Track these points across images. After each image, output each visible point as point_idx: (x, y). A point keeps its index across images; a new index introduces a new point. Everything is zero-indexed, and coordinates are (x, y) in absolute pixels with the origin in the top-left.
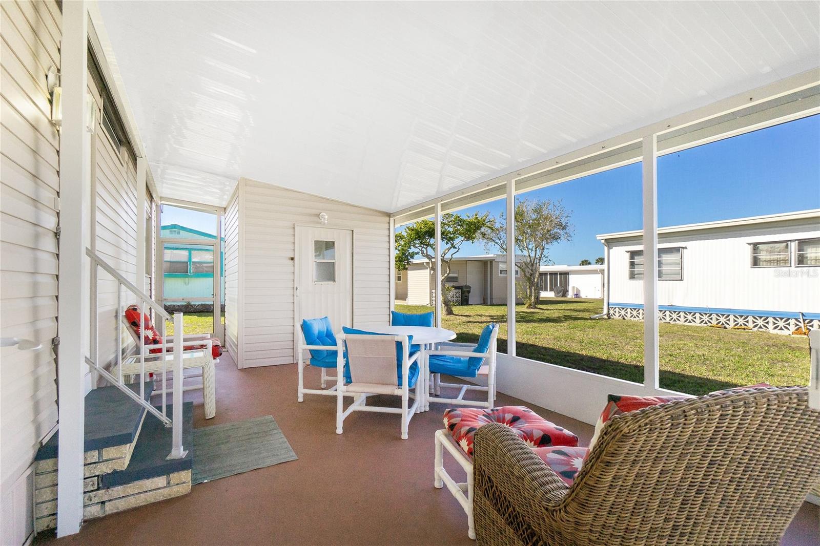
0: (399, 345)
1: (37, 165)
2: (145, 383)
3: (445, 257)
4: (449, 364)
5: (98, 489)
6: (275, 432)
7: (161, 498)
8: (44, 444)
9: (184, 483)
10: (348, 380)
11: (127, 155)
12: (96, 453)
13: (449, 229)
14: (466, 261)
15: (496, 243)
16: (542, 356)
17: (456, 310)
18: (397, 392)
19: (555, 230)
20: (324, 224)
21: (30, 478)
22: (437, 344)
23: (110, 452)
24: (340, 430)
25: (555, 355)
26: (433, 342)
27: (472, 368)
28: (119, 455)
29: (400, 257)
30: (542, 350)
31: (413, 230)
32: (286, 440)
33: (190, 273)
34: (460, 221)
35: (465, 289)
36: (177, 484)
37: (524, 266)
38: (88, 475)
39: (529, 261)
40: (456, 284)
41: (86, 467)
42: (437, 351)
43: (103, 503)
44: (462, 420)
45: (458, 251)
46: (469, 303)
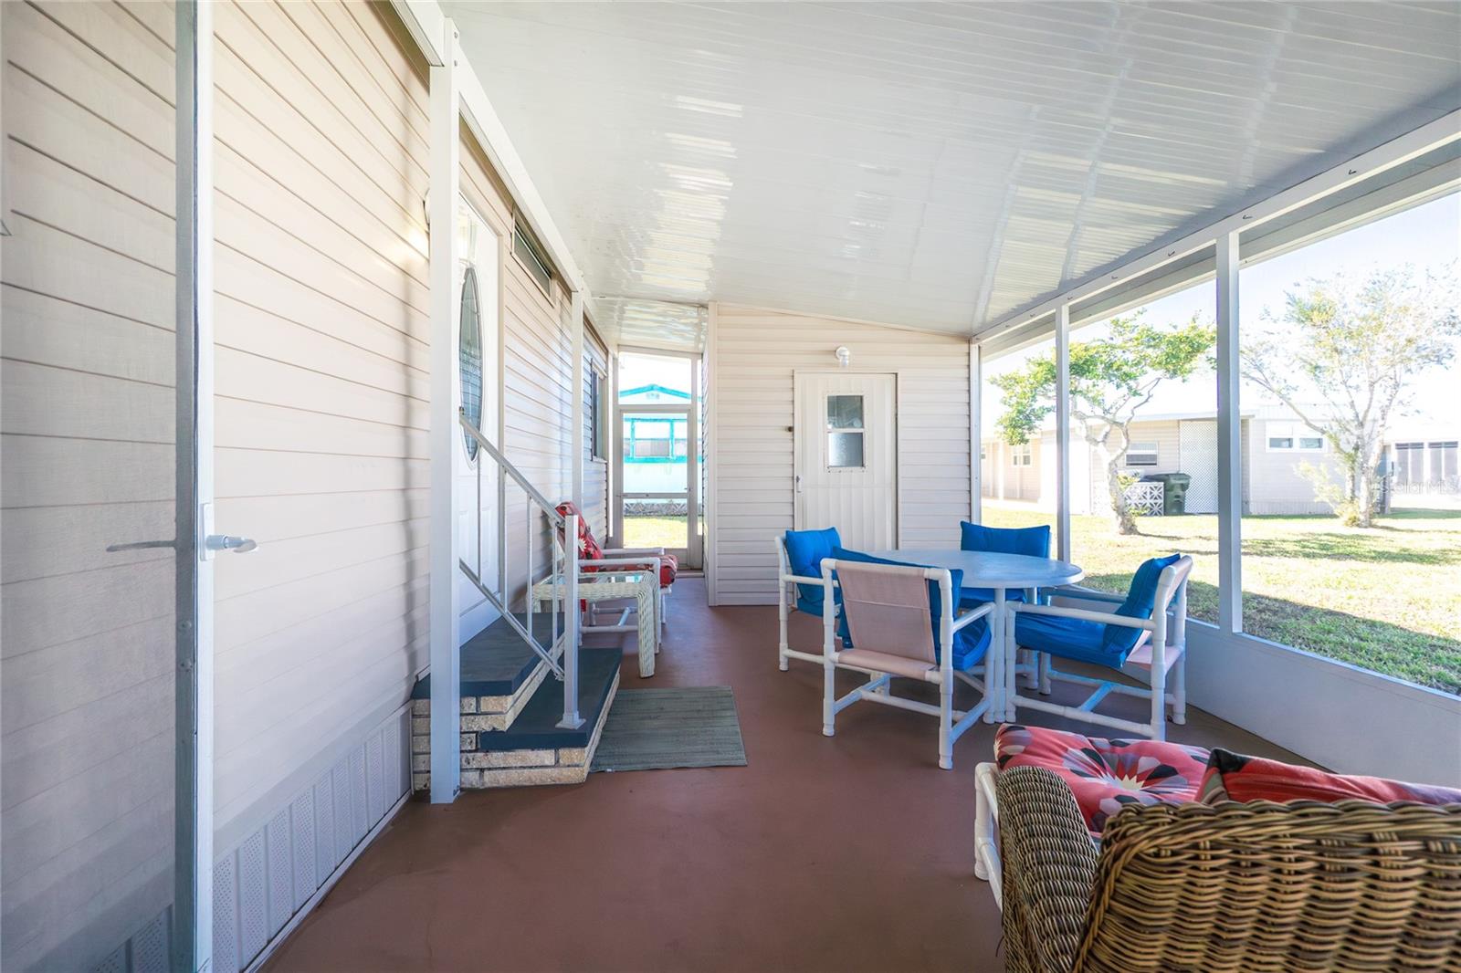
0: (934, 587)
1: (408, 319)
2: (533, 614)
3: (1117, 415)
4: (1064, 633)
5: (476, 751)
6: (728, 713)
7: (549, 782)
8: (420, 679)
9: (577, 766)
10: (845, 642)
11: (561, 292)
12: (473, 701)
13: (1125, 356)
14: (1179, 421)
15: (1253, 379)
16: (1356, 641)
17: (1143, 523)
18: (931, 676)
19: (1434, 336)
20: (844, 365)
21: (404, 718)
22: (1043, 593)
23: (489, 703)
24: (828, 730)
25: (1398, 641)
26: (1035, 586)
27: (1112, 647)
28: (500, 710)
29: (1013, 419)
30: (1360, 627)
31: (1040, 364)
32: (739, 730)
33: (672, 455)
34: (1154, 339)
35: (1173, 481)
36: (569, 766)
37: (1336, 427)
38: (465, 729)
39: (1350, 415)
40: (1152, 470)
41: (464, 718)
42: (1044, 606)
43: (482, 770)
44: (1025, 752)
45: (1147, 401)
46: (1186, 511)
